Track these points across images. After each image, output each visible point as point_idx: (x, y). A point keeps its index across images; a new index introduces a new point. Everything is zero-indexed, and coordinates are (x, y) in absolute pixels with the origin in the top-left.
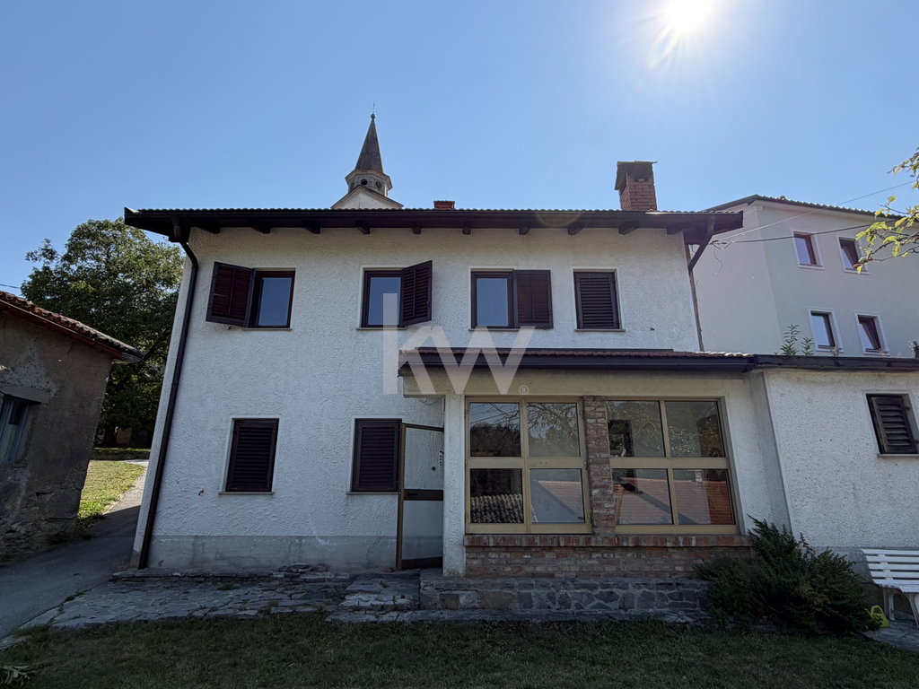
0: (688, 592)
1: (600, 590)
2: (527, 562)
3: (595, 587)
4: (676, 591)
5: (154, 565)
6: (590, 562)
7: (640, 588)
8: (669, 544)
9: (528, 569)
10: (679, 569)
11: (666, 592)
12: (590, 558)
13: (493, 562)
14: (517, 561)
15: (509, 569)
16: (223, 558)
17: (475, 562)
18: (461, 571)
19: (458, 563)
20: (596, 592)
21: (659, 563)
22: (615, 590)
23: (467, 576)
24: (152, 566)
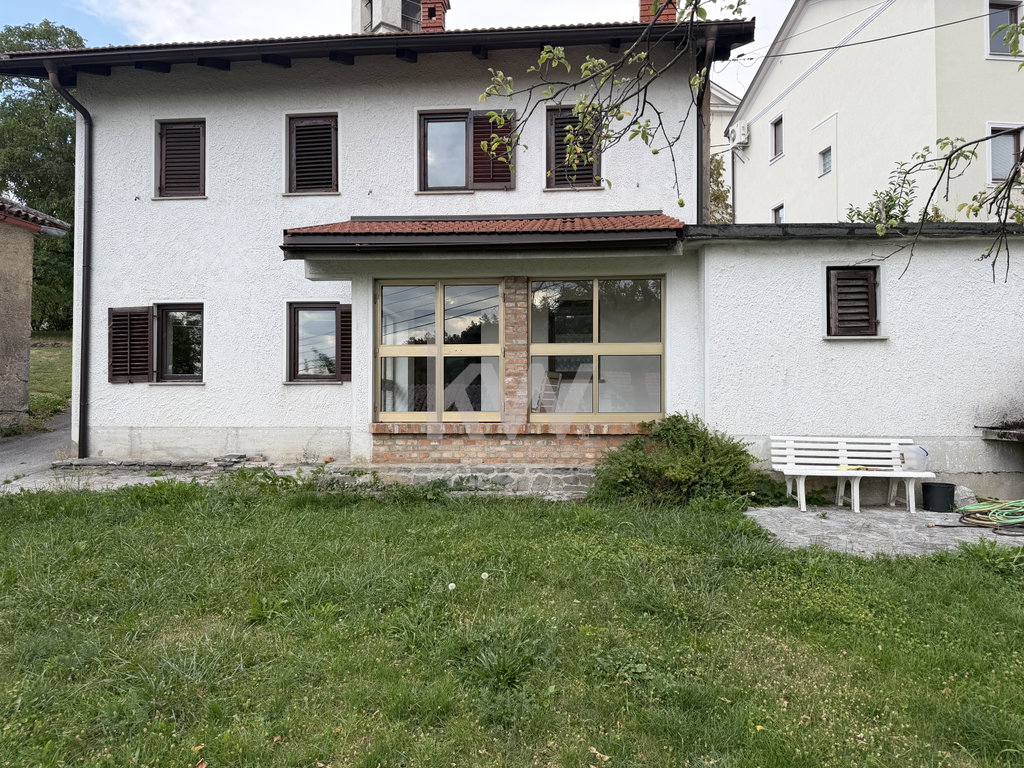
0: (585, 477)
1: (496, 473)
2: (435, 449)
3: (492, 471)
4: (572, 475)
5: (94, 455)
6: (498, 449)
7: (536, 472)
8: (579, 432)
9: (435, 455)
10: (589, 455)
11: (561, 477)
12: (499, 445)
13: (400, 448)
14: (425, 447)
15: (415, 455)
16: (161, 449)
17: (382, 449)
18: (368, 456)
19: (365, 450)
20: (491, 476)
21: (569, 450)
22: (511, 474)
23: (374, 462)
24: (92, 456)
